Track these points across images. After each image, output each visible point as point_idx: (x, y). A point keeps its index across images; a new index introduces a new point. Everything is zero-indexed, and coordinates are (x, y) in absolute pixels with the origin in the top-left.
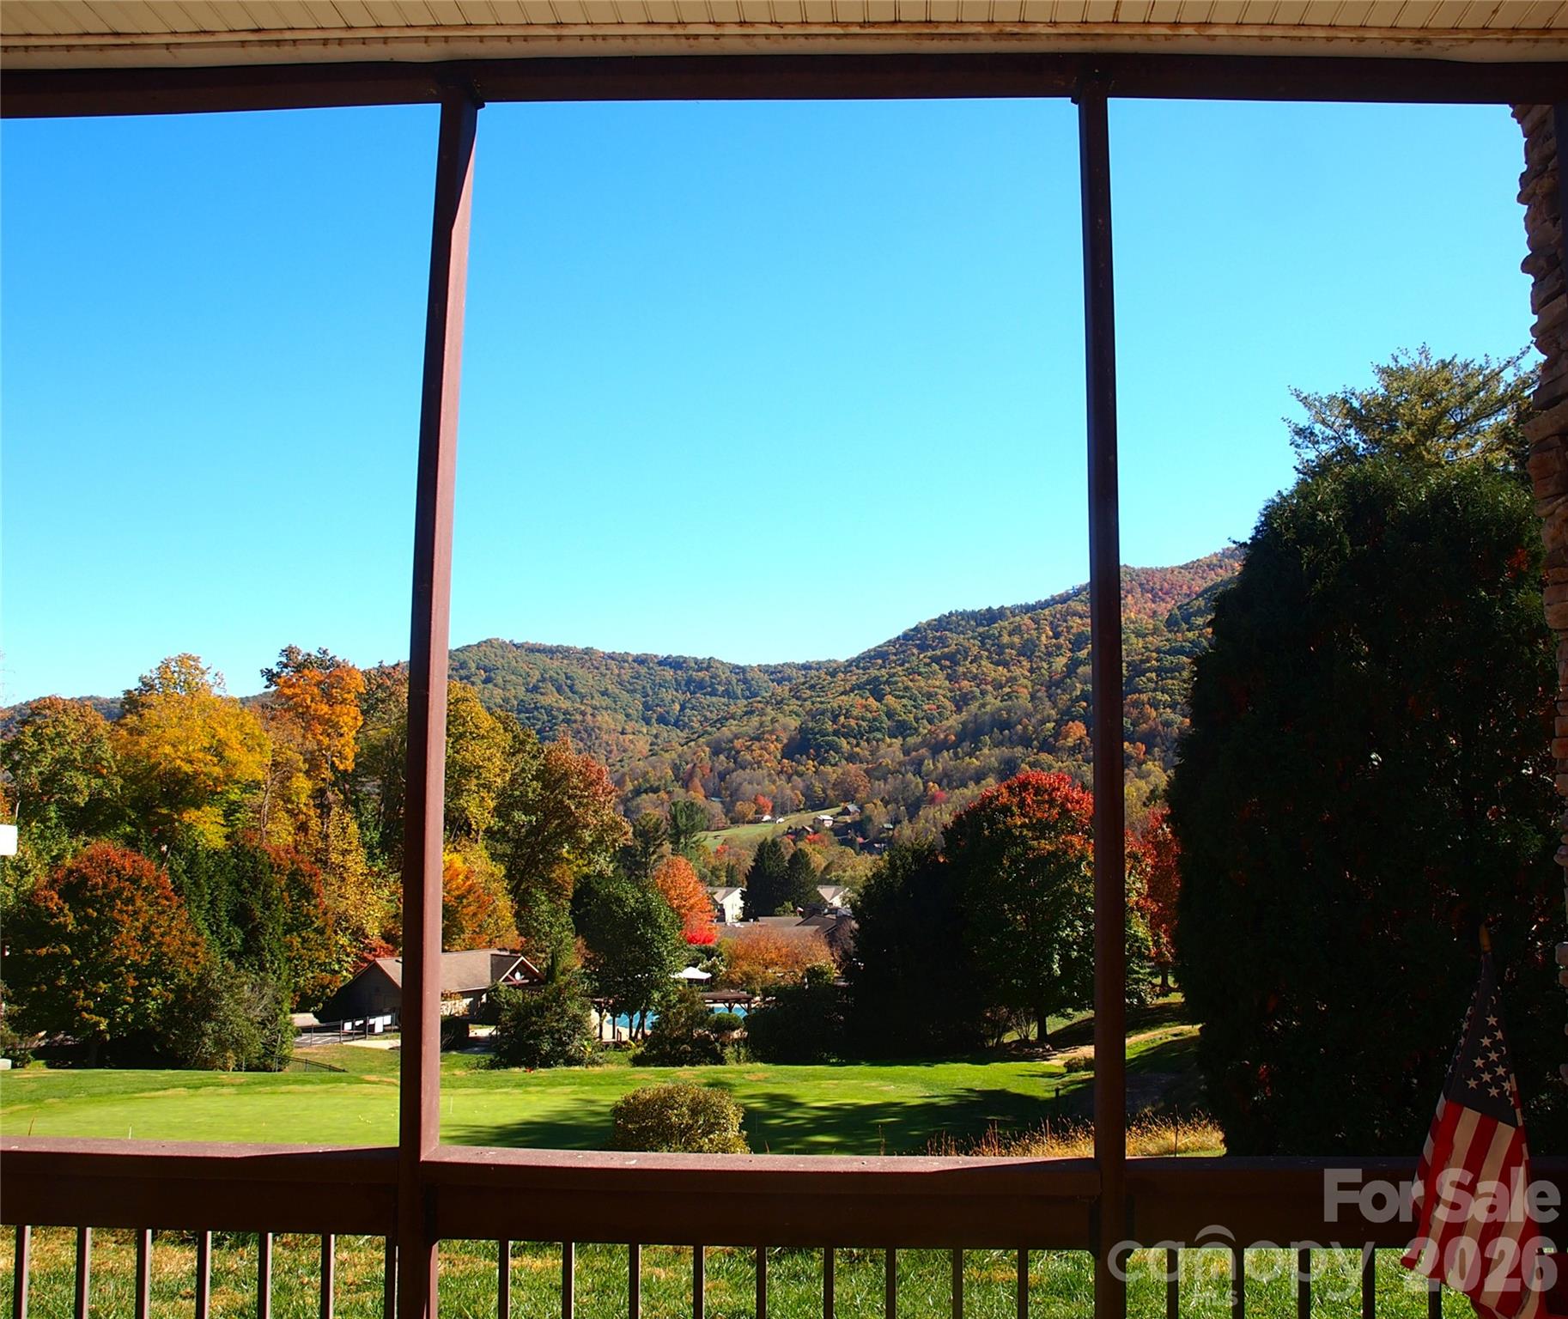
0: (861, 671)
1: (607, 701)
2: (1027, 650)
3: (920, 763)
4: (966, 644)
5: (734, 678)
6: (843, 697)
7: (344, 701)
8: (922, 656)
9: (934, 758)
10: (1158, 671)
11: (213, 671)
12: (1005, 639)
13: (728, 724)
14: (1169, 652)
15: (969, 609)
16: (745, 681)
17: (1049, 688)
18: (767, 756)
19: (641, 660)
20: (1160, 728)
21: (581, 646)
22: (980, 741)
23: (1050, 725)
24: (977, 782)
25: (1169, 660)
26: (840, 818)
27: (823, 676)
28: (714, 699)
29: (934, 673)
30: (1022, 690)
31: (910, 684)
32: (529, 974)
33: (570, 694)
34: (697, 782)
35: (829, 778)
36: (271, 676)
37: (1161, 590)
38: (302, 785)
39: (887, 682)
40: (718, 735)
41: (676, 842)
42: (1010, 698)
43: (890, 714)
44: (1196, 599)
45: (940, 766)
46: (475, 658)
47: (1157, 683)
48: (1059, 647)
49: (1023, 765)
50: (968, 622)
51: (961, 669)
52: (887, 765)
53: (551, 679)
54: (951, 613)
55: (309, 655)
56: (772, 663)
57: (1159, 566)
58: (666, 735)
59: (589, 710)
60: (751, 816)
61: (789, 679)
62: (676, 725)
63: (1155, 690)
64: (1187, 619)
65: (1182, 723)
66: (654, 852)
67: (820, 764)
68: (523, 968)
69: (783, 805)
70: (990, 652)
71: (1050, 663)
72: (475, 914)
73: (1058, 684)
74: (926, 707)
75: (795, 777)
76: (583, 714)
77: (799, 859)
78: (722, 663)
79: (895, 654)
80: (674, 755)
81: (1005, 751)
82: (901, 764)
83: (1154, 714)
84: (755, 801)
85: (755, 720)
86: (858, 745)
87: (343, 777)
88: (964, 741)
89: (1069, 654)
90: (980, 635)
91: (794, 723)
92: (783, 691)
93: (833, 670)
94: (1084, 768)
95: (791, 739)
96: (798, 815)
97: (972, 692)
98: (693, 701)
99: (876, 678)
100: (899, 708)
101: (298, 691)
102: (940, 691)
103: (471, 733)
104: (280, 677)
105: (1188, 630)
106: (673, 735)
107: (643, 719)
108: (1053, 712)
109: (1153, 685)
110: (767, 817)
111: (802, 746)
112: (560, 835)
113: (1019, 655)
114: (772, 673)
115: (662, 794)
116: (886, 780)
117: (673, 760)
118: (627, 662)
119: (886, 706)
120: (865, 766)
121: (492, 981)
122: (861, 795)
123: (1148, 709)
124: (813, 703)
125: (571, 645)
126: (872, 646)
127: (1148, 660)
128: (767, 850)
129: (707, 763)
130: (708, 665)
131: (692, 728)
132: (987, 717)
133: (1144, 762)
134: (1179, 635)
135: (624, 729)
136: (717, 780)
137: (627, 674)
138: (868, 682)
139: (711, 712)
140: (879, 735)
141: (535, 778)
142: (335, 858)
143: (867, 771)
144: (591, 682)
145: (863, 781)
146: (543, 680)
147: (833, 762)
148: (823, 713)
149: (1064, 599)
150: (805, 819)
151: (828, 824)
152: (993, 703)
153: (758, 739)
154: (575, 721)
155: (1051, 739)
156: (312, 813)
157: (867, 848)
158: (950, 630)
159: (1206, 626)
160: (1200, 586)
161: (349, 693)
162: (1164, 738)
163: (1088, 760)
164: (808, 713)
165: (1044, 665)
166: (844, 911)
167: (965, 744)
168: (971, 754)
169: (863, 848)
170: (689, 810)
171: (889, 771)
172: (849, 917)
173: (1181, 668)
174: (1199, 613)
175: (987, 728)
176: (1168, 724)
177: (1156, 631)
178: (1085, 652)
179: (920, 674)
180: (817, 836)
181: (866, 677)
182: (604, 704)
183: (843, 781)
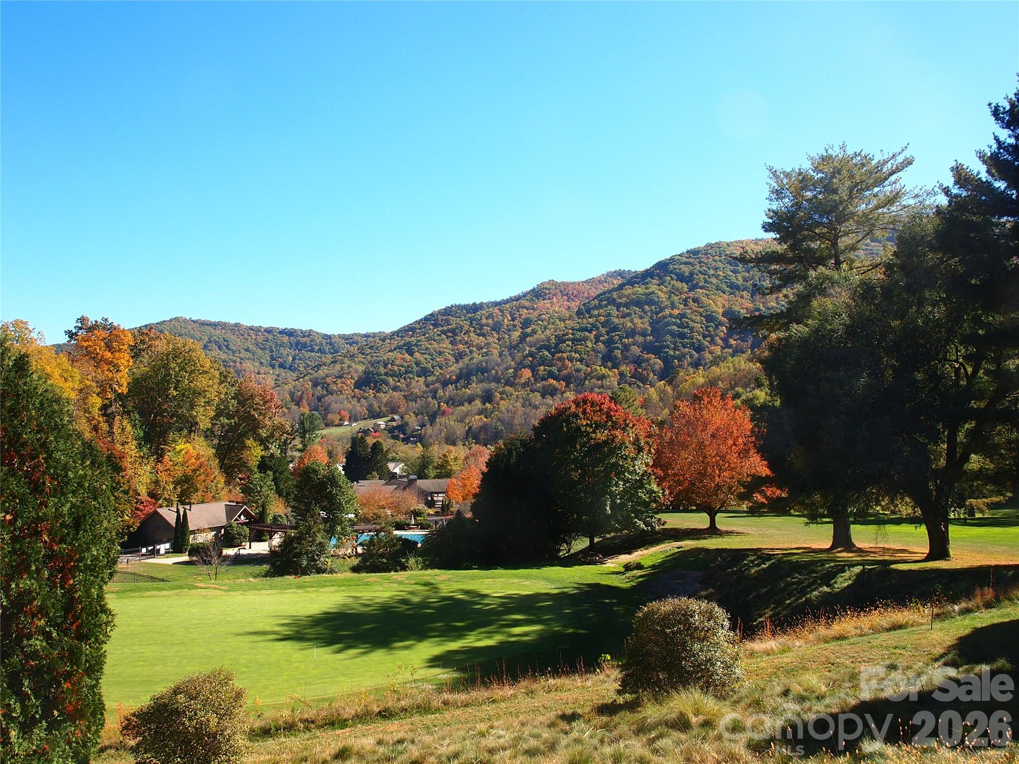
0: (400, 339)
1: (249, 355)
2: (496, 327)
3: (435, 392)
4: (461, 323)
5: (324, 342)
6: (390, 353)
7: (120, 350)
8: (435, 330)
9: (443, 389)
10: (573, 340)
11: (37, 331)
12: (484, 321)
13: (322, 368)
14: (579, 330)
15: (463, 303)
16: (331, 344)
17: (509, 349)
18: (345, 387)
19: (269, 331)
20: (574, 372)
21: (233, 322)
22: (470, 379)
23: (511, 371)
24: (470, 403)
25: (579, 335)
26: (390, 423)
27: (378, 341)
28: (313, 354)
29: (443, 340)
30: (494, 350)
31: (429, 346)
32: (249, 516)
33: (226, 350)
34: (304, 402)
35: (382, 400)
36: (71, 335)
37: (572, 294)
38: (96, 401)
39: (416, 345)
40: (316, 375)
41: (303, 437)
42: (487, 355)
43: (418, 364)
44: (593, 300)
45: (447, 393)
46: (168, 328)
47: (572, 347)
48: (515, 326)
49: (496, 393)
50: (462, 311)
51: (458, 338)
52: (416, 393)
53: (215, 342)
54: (452, 306)
55: (96, 321)
56: (347, 333)
57: (572, 281)
58: (284, 375)
59: (238, 360)
60: (337, 422)
61: (357, 343)
62: (290, 369)
63: (571, 351)
64: (588, 311)
65: (586, 370)
66: (290, 443)
67: (377, 392)
68: (245, 513)
69: (356, 416)
70: (475, 329)
71: (509, 335)
72: (204, 481)
73: (516, 347)
74: (438, 360)
75: (362, 400)
76: (235, 362)
77: (376, 447)
78: (317, 333)
79: (420, 329)
80: (291, 387)
81: (485, 385)
82: (424, 392)
83: (570, 365)
84: (340, 412)
85: (338, 367)
86: (399, 381)
87: (120, 397)
88: (461, 379)
89: (520, 330)
90: (469, 318)
91: (361, 368)
92: (354, 349)
93: (383, 338)
94: (531, 395)
95: (360, 378)
96: (364, 421)
97: (465, 351)
98: (300, 355)
99: (409, 343)
100: (423, 360)
101: (90, 343)
102: (446, 351)
103: (199, 370)
104: (77, 335)
105: (590, 317)
106: (288, 374)
107: (271, 365)
108: (513, 363)
109: (570, 349)
110: (346, 423)
111: (367, 381)
112: (248, 432)
113: (492, 330)
114: (346, 339)
115: (284, 409)
116: (416, 401)
117: (290, 389)
118: (260, 331)
119: (415, 358)
120: (403, 393)
121: (228, 521)
122: (402, 410)
123: (567, 361)
124: (372, 357)
125: (227, 321)
126: (406, 324)
127: (567, 334)
128: (357, 442)
129: (310, 391)
130: (309, 334)
131: (299, 370)
132: (474, 366)
133: (565, 392)
134: (584, 320)
135: (259, 371)
136: (316, 401)
137: (260, 339)
138: (405, 345)
139: (311, 361)
140: (411, 376)
142: (119, 447)
143: (404, 396)
144: (239, 343)
145: (403, 402)
146: (210, 342)
147: (384, 391)
148: (378, 362)
149: (517, 298)
150: (369, 424)
151: (383, 427)
152: (477, 357)
153: (340, 377)
154: (230, 366)
155: (512, 379)
156: (101, 419)
157: (406, 440)
158: (452, 315)
159: (599, 315)
160: (594, 292)
161: (123, 345)
162: (576, 378)
163: (533, 391)
164: (369, 362)
165: (506, 336)
166: (412, 477)
167: (462, 381)
168: (465, 387)
169: (403, 440)
170: (311, 418)
171: (417, 397)
172: (415, 480)
173: (585, 339)
174: (595, 308)
175: (474, 372)
176: (578, 371)
177: (570, 318)
178: (530, 329)
179: (435, 340)
180: (377, 434)
181: (403, 342)
182: (247, 356)
183: (390, 402)
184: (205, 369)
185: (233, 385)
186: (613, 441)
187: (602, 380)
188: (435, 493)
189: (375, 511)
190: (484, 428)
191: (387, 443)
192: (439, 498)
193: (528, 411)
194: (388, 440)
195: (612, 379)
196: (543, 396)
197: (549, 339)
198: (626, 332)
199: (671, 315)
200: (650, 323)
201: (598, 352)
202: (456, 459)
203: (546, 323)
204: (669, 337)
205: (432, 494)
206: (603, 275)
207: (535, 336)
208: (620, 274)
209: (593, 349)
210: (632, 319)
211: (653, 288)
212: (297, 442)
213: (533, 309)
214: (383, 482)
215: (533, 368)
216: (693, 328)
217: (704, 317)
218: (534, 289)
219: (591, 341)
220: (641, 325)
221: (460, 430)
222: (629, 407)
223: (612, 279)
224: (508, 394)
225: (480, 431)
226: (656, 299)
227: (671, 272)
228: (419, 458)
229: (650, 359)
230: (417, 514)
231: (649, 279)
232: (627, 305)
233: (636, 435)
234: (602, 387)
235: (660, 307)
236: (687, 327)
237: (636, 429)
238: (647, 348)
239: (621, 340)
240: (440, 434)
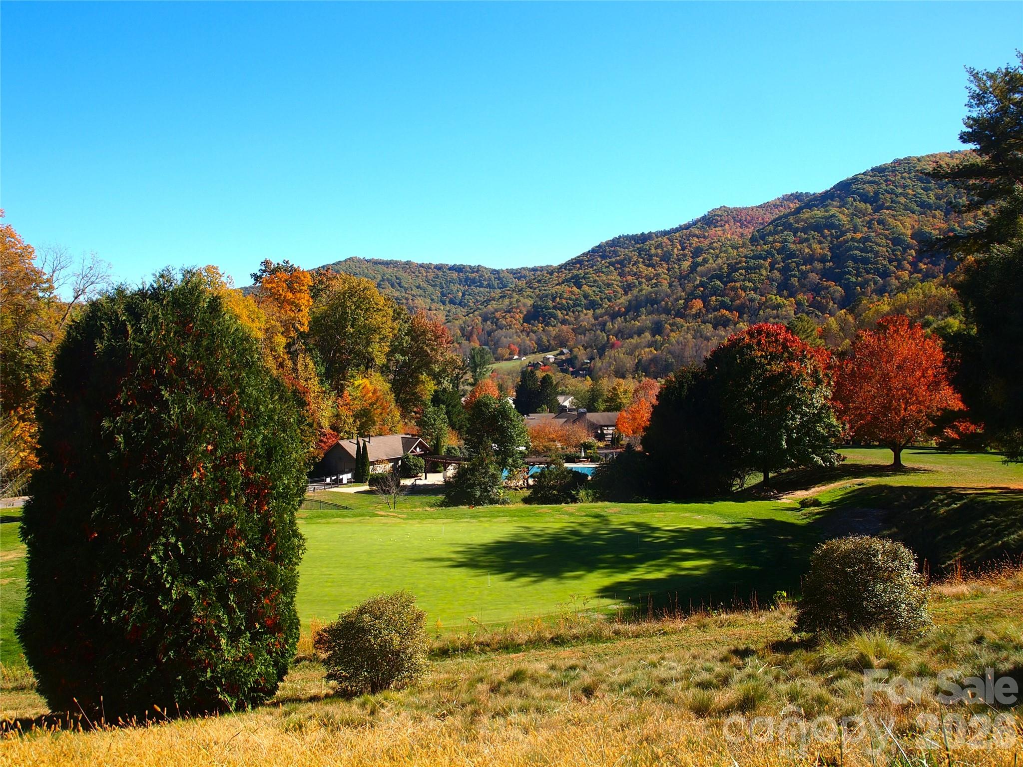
0: (567, 271)
1: (420, 292)
2: (666, 258)
3: (604, 324)
4: (630, 254)
5: (493, 277)
6: (558, 287)
7: (300, 291)
8: (603, 262)
9: (612, 322)
10: (746, 269)
11: (226, 275)
12: (653, 251)
13: (491, 303)
14: (753, 258)
15: (631, 234)
16: (499, 278)
17: (679, 280)
18: (514, 322)
19: (439, 267)
20: (747, 302)
21: (404, 260)
22: (640, 311)
23: (682, 302)
24: (639, 335)
25: (753, 262)
26: (559, 357)
27: (545, 275)
28: (482, 289)
29: (611, 272)
30: (664, 281)
31: (597, 278)
32: (424, 449)
33: (399, 288)
34: (475, 336)
35: (551, 334)
36: (256, 278)
37: (746, 220)
38: (281, 340)
39: (584, 278)
40: (485, 310)
41: (474, 371)
42: (657, 286)
43: (586, 296)
44: (768, 225)
45: (616, 326)
46: (344, 268)
47: (745, 276)
48: (685, 255)
49: (666, 325)
50: (630, 242)
51: (627, 270)
52: (585, 326)
53: (388, 279)
54: (620, 236)
55: (278, 264)
56: (515, 267)
57: (745, 206)
58: (454, 310)
59: (410, 297)
60: (507, 356)
61: (525, 277)
62: (460, 304)
63: (744, 280)
64: (763, 238)
65: (760, 300)
66: (462, 377)
67: (545, 326)
68: (421, 445)
69: (525, 350)
70: (644, 259)
71: (679, 265)
72: (381, 414)
73: (686, 277)
74: (607, 292)
75: (531, 334)
76: (407, 299)
77: (546, 380)
78: (486, 269)
79: (587, 261)
80: (461, 322)
81: (655, 317)
82: (593, 325)
83: (744, 294)
84: (509, 347)
85: (507, 301)
86: (567, 314)
87: (302, 335)
88: (630, 311)
89: (691, 260)
90: (638, 249)
91: (529, 302)
92: (522, 283)
93: (551, 271)
94: (702, 327)
95: (528, 312)
96: (534, 355)
97: (634, 283)
98: (470, 290)
99: (577, 275)
100: (591, 293)
101: (274, 285)
102: (615, 282)
103: (373, 308)
104: (261, 278)
105: (765, 244)
106: (458, 310)
107: (441, 302)
108: (683, 294)
109: (743, 277)
110: (516, 357)
111: (535, 315)
112: (421, 367)
113: (661, 261)
114: (514, 274)
115: (455, 344)
116: (585, 334)
117: (461, 325)
119: (583, 291)
120: (571, 326)
121: (404, 453)
122: (571, 343)
123: (740, 291)
124: (540, 291)
125: (398, 259)
126: (574, 257)
127: (740, 262)
128: (527, 375)
129: (480, 326)
130: (477, 269)
131: (469, 306)
132: (643, 298)
133: (738, 323)
134: (759, 247)
135: (430, 307)
136: (486, 336)
137: (431, 275)
138: (572, 278)
139: (480, 297)
140: (580, 309)
141: (406, 334)
142: (302, 383)
143: (573, 329)
144: (410, 281)
145: (571, 335)
146: (383, 280)
147: (553, 324)
148: (546, 296)
149: (687, 227)
150: (538, 357)
151: (552, 360)
152: (647, 289)
153: (509, 312)
154: (402, 304)
155: (682, 310)
156: (286, 357)
157: (575, 374)
158: (620, 247)
159: (775, 241)
160: (769, 218)
161: (303, 286)
162: (750, 309)
163: (704, 322)
164: (537, 296)
165: (676, 266)
166: (582, 410)
167: (631, 313)
168: (635, 319)
169: (572, 373)
170: (482, 352)
171: (586, 330)
172: (585, 413)
173: (760, 267)
174: (770, 234)
175: (643, 304)
176: (752, 300)
177: (744, 245)
178: (701, 258)
179: (603, 272)
180: (546, 368)
181: (571, 275)
182: (418, 294)
183: (559, 336)
184: (380, 307)
185: (406, 322)
186: (789, 373)
187: (778, 310)
188: (605, 426)
189: (546, 444)
190: (654, 360)
191: (557, 377)
192: (609, 431)
193: (699, 343)
194: (558, 373)
195: (789, 308)
196: (715, 328)
197: (721, 268)
198: (803, 258)
199: (853, 239)
200: (830, 249)
201: (773, 281)
202: (625, 392)
203: (717, 251)
204: (850, 263)
205: (601, 427)
206: (779, 199)
207: (706, 265)
208: (797, 197)
209: (768, 278)
210: (811, 245)
211: (833, 210)
212: (469, 376)
213: (705, 237)
214: (553, 415)
215: (704, 299)
216: (877, 252)
217: (890, 240)
218: (705, 216)
219: (766, 269)
220: (819, 251)
221: (629, 363)
222: (807, 337)
223: (788, 202)
224: (679, 325)
225: (650, 364)
226: (837, 223)
227: (854, 192)
228: (588, 391)
229: (830, 287)
230: (587, 446)
231: (829, 201)
232: (805, 230)
233: (814, 367)
234: (777, 316)
235: (841, 231)
236: (871, 251)
237: (815, 360)
238: (826, 274)
239: (798, 268)
240: (610, 367)
